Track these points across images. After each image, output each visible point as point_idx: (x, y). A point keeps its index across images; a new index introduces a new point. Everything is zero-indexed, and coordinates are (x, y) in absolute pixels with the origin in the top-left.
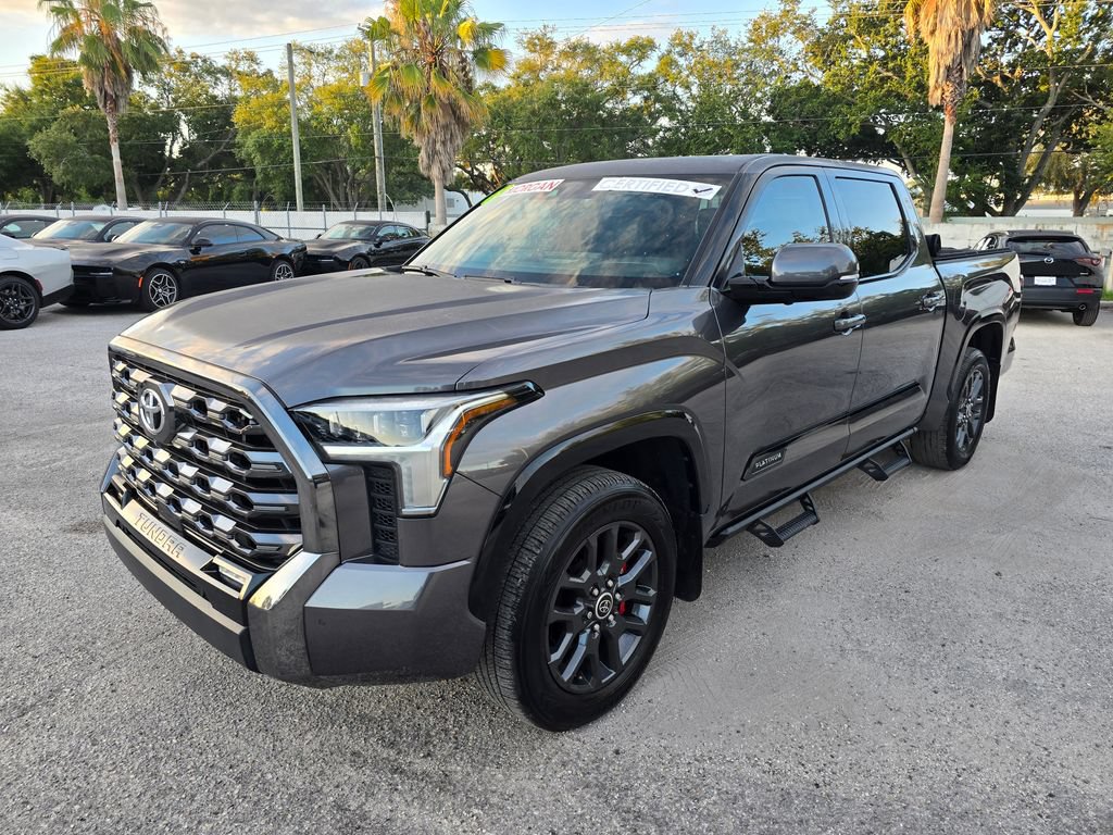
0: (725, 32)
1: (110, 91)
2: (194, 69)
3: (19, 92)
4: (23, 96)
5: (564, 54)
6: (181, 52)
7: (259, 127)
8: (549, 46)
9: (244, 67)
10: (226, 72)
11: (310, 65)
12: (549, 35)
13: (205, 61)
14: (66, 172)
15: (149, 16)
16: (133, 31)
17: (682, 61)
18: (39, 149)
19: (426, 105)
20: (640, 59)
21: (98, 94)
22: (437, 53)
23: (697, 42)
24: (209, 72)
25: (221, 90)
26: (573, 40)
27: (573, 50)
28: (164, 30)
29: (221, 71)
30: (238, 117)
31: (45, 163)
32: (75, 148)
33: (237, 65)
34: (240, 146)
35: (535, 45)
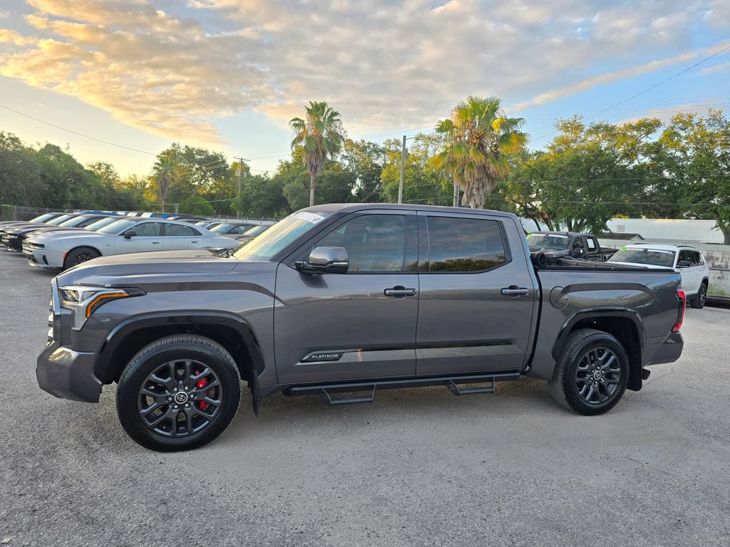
0: (720, 112)
1: (314, 164)
2: (368, 150)
3: (287, 163)
4: (288, 165)
5: (590, 132)
6: (363, 141)
7: (394, 180)
8: (579, 128)
9: (393, 148)
10: (383, 151)
11: (428, 146)
12: (578, 121)
13: (374, 146)
14: (296, 203)
15: (337, 125)
16: (330, 133)
17: (683, 133)
18: (287, 192)
19: (468, 167)
20: (647, 134)
21: (308, 164)
22: (480, 138)
23: (696, 120)
24: (375, 151)
25: (380, 162)
26: (597, 123)
27: (596, 130)
28: (345, 132)
29: (380, 150)
30: (384, 175)
31: (288, 198)
32: (302, 191)
33: (390, 147)
34: (382, 191)
35: (568, 127)
